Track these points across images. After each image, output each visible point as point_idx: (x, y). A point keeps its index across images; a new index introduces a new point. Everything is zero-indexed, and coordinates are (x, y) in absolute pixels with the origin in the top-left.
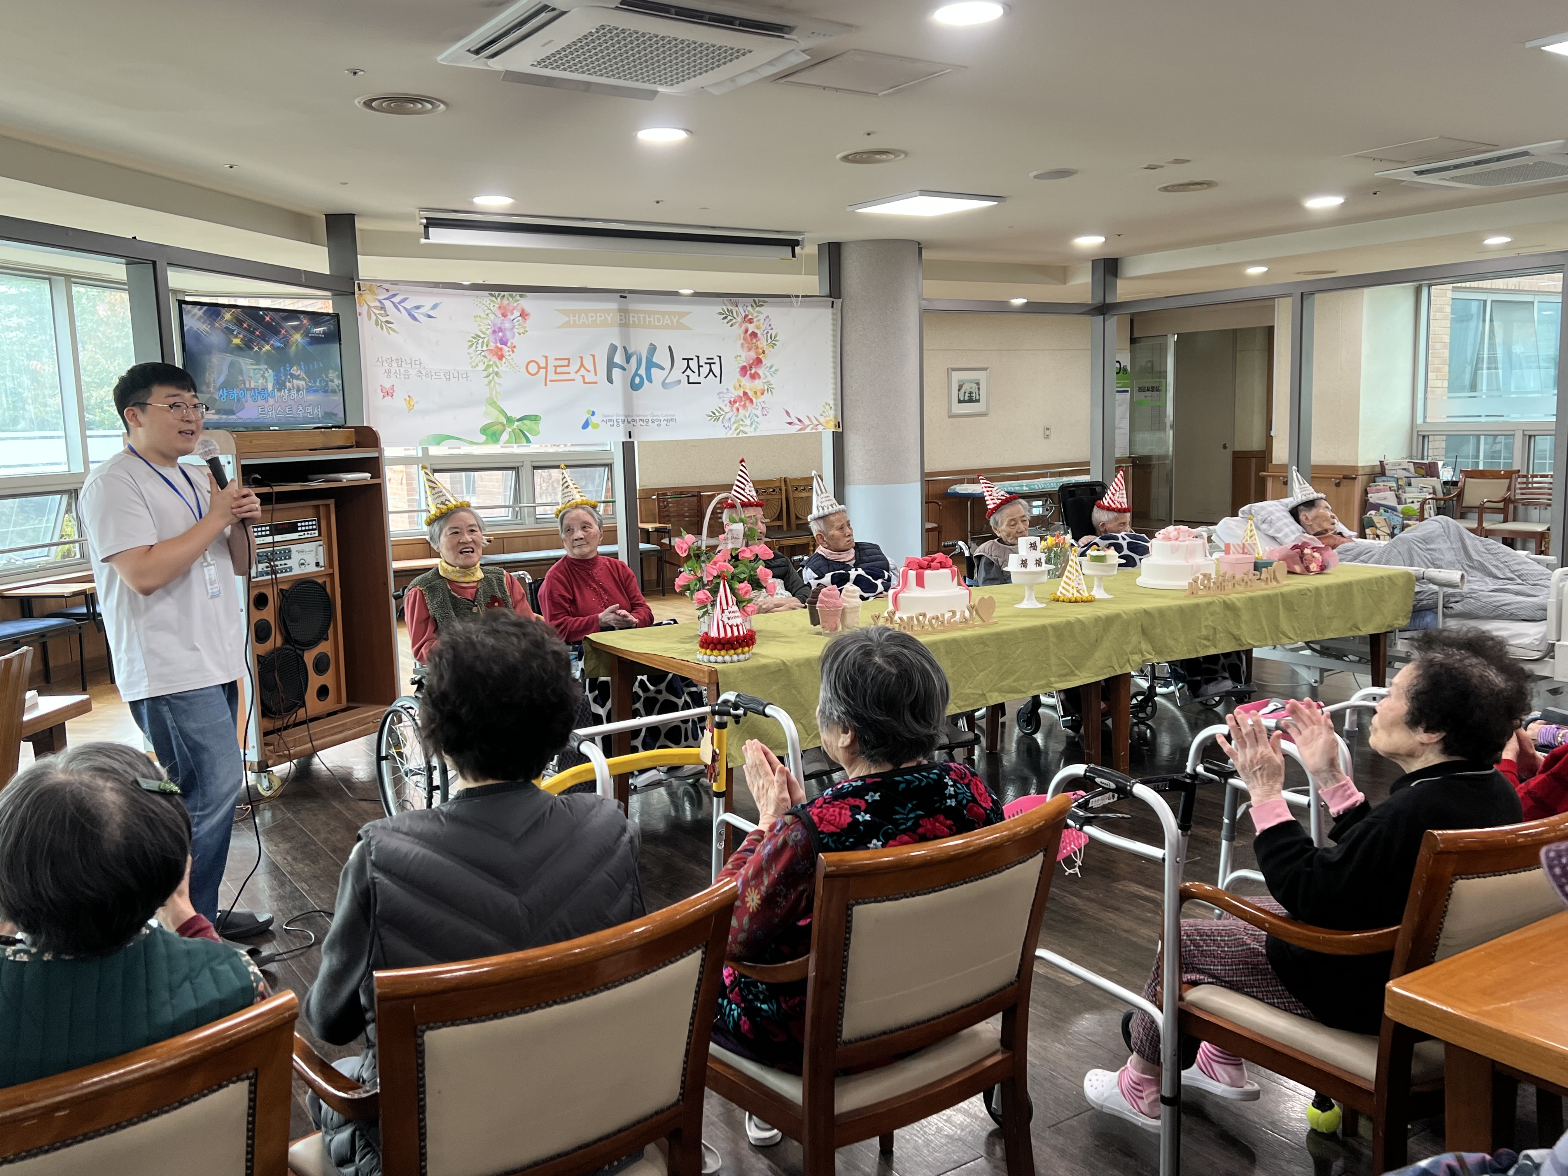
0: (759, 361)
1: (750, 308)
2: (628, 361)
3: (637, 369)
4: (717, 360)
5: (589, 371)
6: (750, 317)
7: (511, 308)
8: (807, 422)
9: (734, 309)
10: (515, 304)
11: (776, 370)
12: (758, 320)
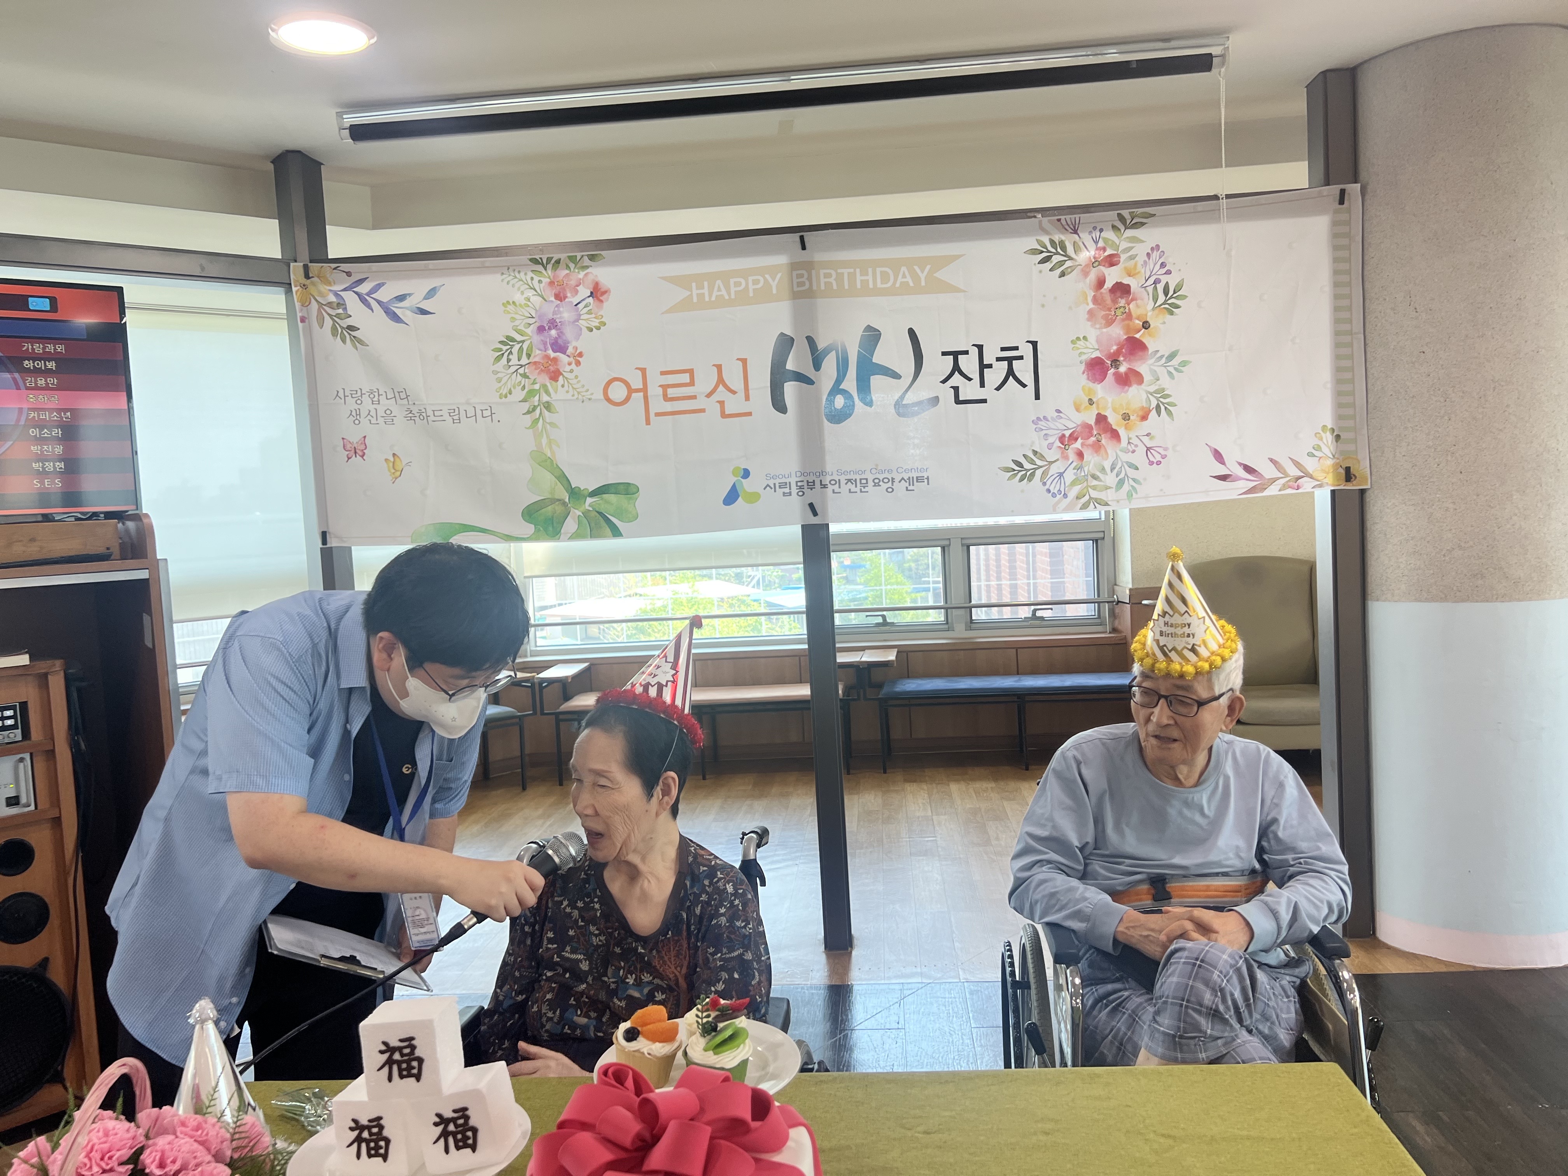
0: (1135, 347)
1: (1109, 234)
2: (817, 366)
3: (839, 380)
4: (1027, 351)
5: (734, 392)
6: (1109, 252)
7: (573, 283)
8: (1269, 472)
9: (1069, 240)
10: (581, 275)
11: (1184, 363)
12: (1132, 258)
